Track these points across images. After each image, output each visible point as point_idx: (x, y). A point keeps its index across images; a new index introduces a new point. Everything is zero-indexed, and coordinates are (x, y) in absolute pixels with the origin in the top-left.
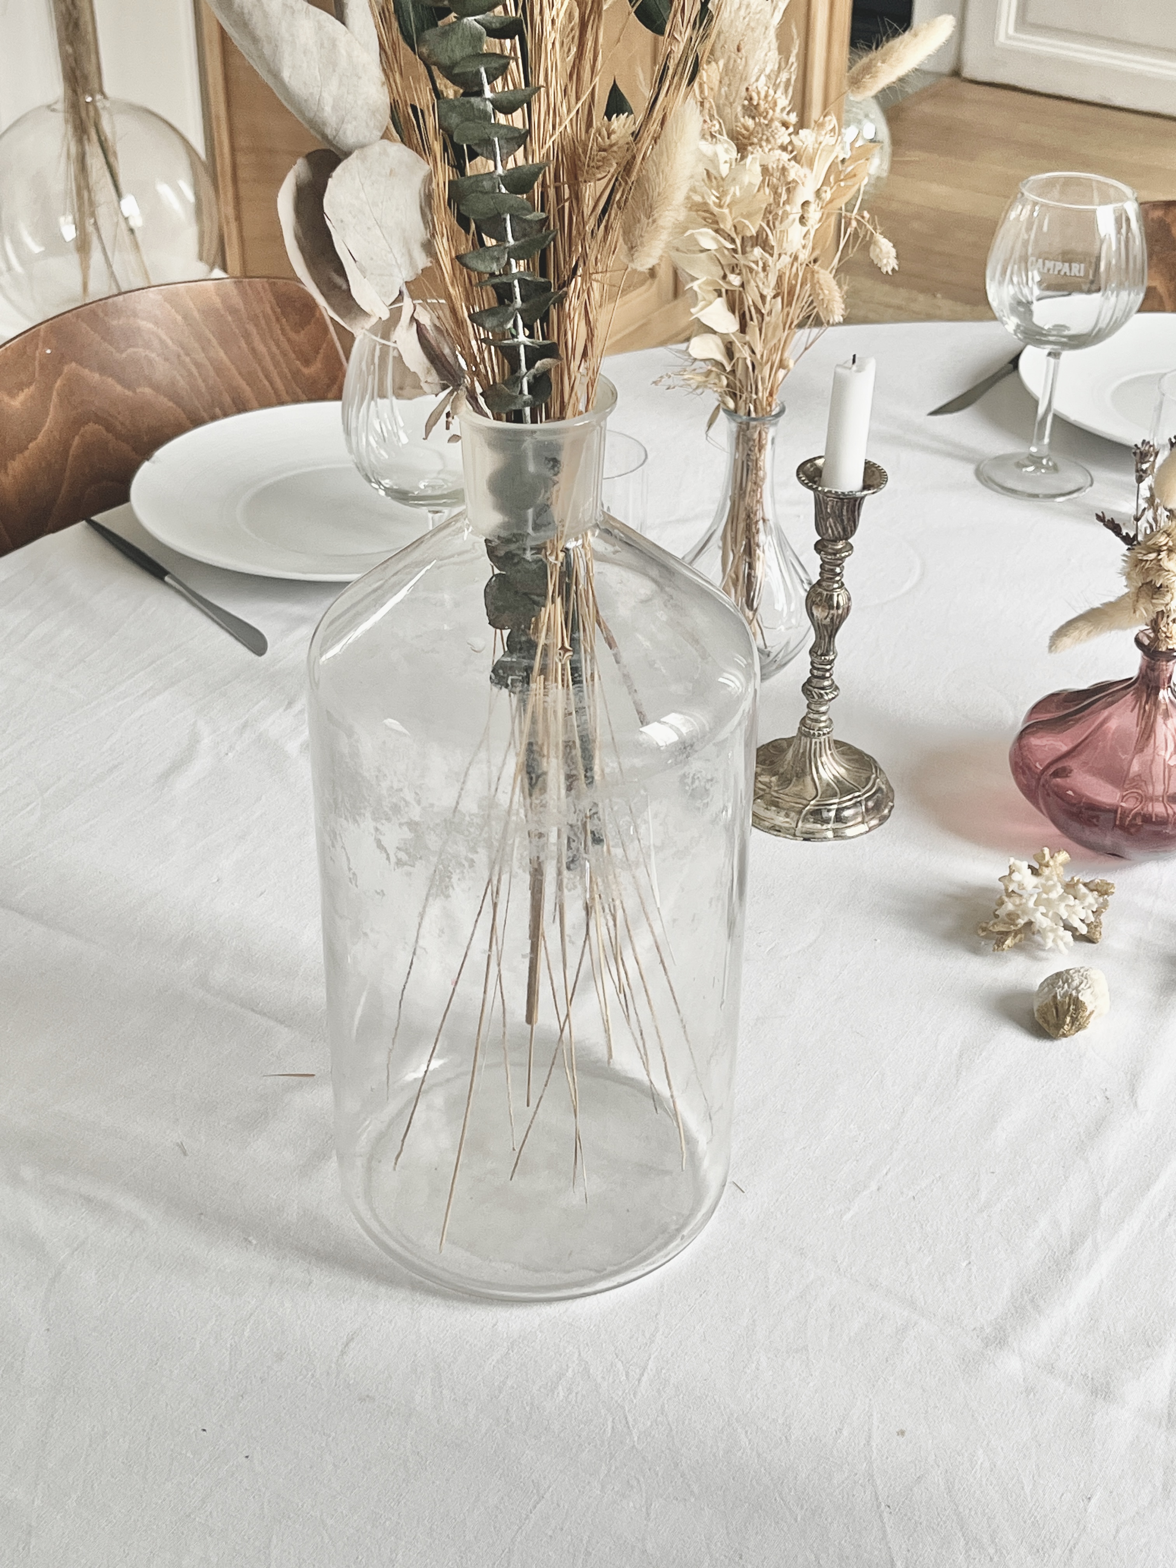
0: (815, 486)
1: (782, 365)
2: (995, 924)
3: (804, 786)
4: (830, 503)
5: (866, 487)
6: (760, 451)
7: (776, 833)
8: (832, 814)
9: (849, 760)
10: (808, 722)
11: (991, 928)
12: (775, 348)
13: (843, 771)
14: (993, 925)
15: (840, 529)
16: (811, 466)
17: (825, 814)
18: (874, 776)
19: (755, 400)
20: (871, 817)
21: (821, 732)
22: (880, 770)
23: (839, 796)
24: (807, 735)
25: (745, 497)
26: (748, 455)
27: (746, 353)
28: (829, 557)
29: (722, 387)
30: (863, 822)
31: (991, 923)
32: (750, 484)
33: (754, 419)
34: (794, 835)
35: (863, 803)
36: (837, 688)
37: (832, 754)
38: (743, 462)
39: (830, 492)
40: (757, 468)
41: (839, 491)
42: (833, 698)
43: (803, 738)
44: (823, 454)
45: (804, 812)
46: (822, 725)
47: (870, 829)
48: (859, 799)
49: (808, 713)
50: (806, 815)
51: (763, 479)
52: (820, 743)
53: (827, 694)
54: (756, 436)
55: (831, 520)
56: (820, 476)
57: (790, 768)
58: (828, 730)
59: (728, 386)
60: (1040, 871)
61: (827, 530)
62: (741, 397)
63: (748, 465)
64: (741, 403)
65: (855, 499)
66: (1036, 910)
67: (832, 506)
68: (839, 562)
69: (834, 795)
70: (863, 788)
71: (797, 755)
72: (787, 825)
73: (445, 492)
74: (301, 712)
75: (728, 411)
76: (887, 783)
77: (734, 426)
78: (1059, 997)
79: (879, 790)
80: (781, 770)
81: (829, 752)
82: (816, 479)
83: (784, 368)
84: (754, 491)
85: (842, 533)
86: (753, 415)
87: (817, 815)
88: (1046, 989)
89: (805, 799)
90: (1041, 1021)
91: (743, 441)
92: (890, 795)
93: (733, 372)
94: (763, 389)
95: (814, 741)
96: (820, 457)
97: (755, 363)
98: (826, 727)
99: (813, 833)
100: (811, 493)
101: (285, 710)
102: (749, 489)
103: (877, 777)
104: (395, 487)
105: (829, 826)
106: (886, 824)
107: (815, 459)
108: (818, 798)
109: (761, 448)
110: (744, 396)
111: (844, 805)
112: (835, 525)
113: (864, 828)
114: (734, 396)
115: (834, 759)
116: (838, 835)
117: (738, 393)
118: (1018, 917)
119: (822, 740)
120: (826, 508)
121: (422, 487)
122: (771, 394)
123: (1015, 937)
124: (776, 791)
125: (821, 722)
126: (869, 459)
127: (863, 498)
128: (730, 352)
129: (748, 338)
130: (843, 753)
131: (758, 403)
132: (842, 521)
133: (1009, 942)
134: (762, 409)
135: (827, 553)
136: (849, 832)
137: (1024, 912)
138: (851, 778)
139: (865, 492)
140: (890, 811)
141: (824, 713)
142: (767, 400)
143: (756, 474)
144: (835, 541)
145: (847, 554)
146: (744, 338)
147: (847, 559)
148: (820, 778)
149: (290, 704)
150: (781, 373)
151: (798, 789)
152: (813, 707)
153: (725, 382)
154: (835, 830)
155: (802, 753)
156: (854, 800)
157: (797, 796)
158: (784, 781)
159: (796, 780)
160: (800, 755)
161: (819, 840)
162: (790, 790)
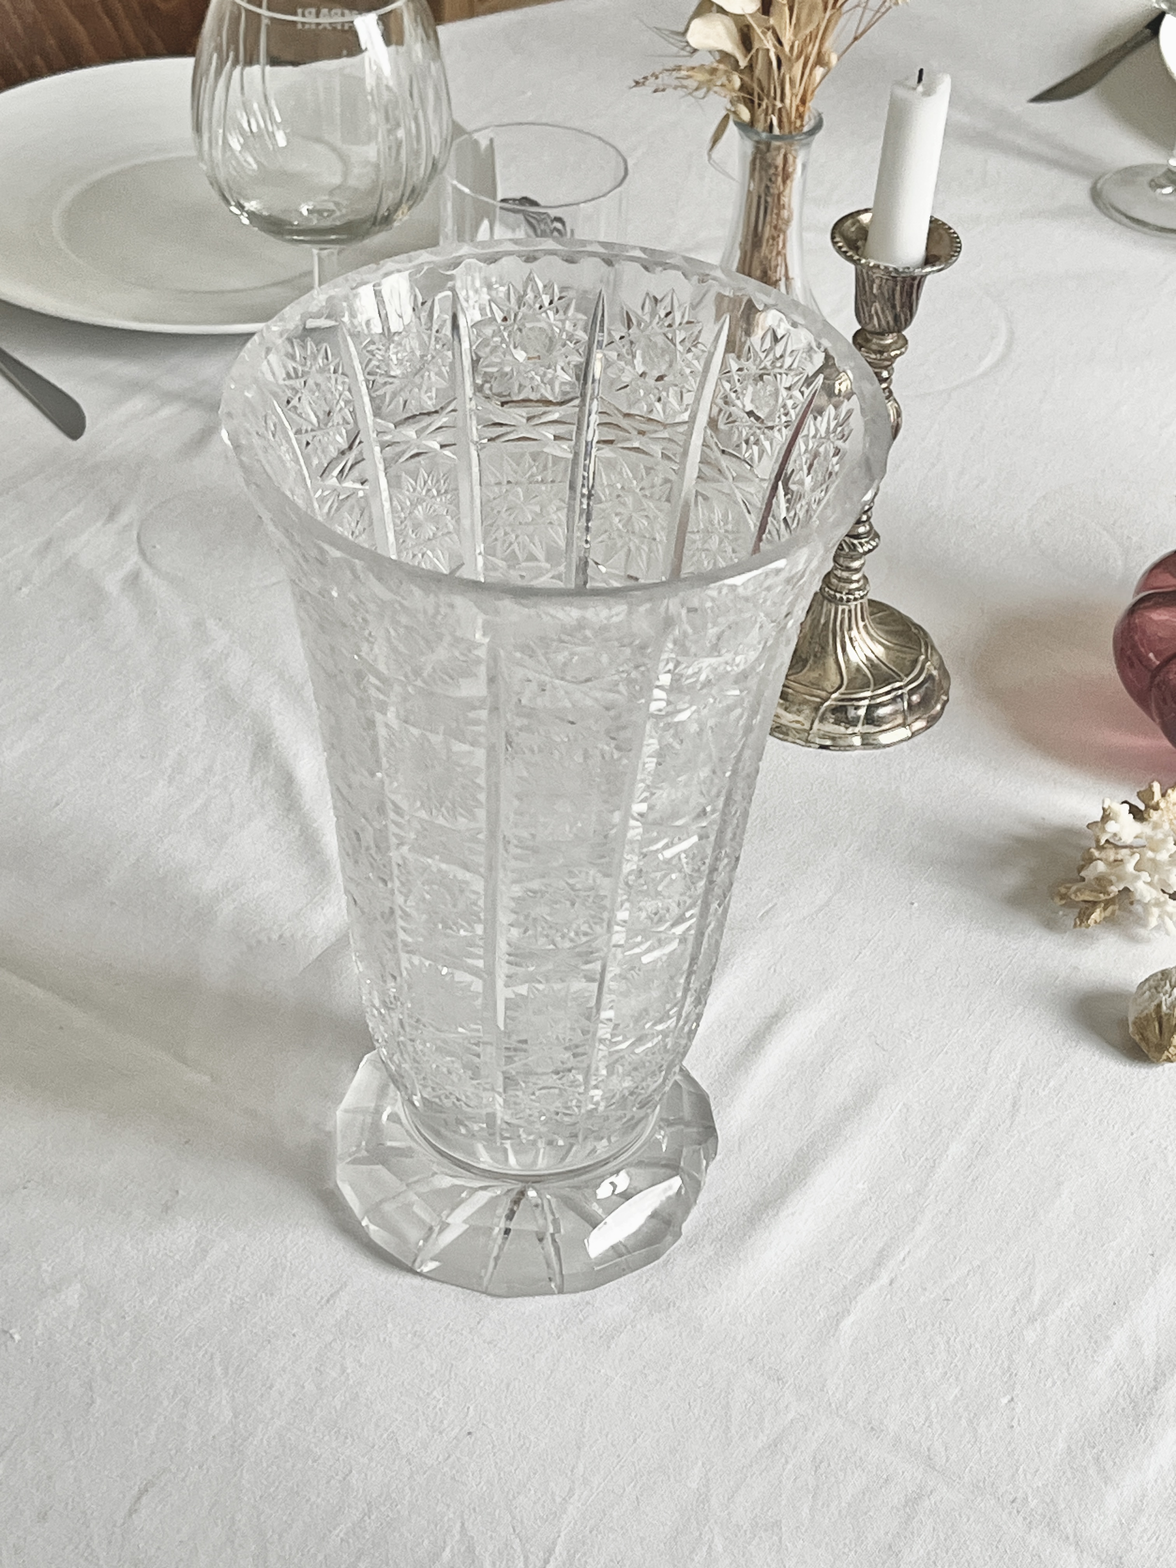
0: (856, 257)
1: (820, 60)
2: (1079, 890)
3: (825, 670)
4: (877, 281)
5: (930, 260)
6: (784, 182)
7: (781, 736)
8: (862, 712)
9: (887, 632)
10: (834, 581)
11: (1073, 897)
12: (812, 37)
13: (880, 651)
14: (1075, 893)
15: (890, 318)
16: (853, 224)
17: (852, 713)
18: (923, 657)
19: (780, 109)
20: (915, 717)
21: (851, 597)
22: (933, 648)
23: (872, 687)
24: (832, 600)
25: (761, 246)
26: (767, 187)
27: (769, 43)
28: (873, 356)
29: (733, 90)
30: (903, 725)
31: (1074, 888)
32: (767, 228)
33: (777, 138)
34: (808, 741)
35: (906, 697)
36: (877, 536)
37: (865, 626)
38: (759, 197)
39: (877, 267)
40: (780, 206)
41: (891, 266)
42: (870, 551)
43: (826, 602)
44: (870, 205)
45: (823, 709)
46: (854, 586)
47: (914, 734)
48: (900, 692)
49: (835, 568)
50: (824, 714)
51: (788, 222)
52: (850, 611)
53: (862, 545)
54: (779, 161)
55: (877, 304)
56: (866, 239)
57: (806, 644)
58: (862, 593)
59: (742, 88)
60: (1146, 816)
61: (871, 317)
62: (760, 105)
63: (766, 202)
64: (760, 113)
65: (914, 278)
66: (1137, 878)
67: (880, 287)
68: (888, 363)
69: (865, 686)
70: (907, 676)
71: (817, 626)
72: (798, 726)
73: (338, 223)
74: (127, 527)
75: (740, 124)
76: (941, 667)
77: (749, 147)
78: (1164, 1008)
79: (930, 677)
81: (861, 624)
82: (860, 243)
83: (822, 65)
84: (773, 238)
85: (892, 323)
86: (776, 131)
87: (840, 713)
88: (1147, 994)
89: (823, 690)
90: (1137, 1038)
91: (761, 168)
92: (945, 685)
93: (751, 67)
94: (792, 94)
95: (840, 608)
96: (866, 211)
97: (782, 58)
98: (858, 589)
99: (833, 738)
100: (852, 267)
101: (104, 525)
102: (767, 235)
103: (927, 660)
104: (265, 213)
105: (856, 730)
106: (936, 727)
107: (859, 212)
108: (842, 690)
109: (786, 177)
110: (764, 106)
111: (879, 700)
112: (883, 312)
113: (904, 733)
114: (750, 104)
115: (868, 633)
116: (867, 742)
117: (756, 101)
118: (1111, 883)
119: (853, 607)
120: (871, 288)
121: (305, 213)
122: (803, 101)
123: (1105, 909)
125: (852, 582)
126: (936, 216)
127: (924, 277)
128: (746, 38)
129: (772, 21)
130: (881, 622)
131: (784, 114)
132: (894, 307)
133: (1096, 915)
134: (790, 123)
135: (870, 351)
136: (884, 739)
137: (1120, 879)
138: (890, 661)
139: (928, 269)
140: (943, 708)
141: (857, 570)
142: (797, 109)
143: (778, 215)
144: (882, 334)
145: (898, 352)
146: (768, 20)
147: (898, 359)
148: (848, 661)
149: (112, 517)
150: (819, 71)
151: (814, 675)
152: (841, 561)
153: (737, 83)
154: (864, 736)
155: (824, 624)
156: (894, 693)
157: (813, 685)
158: (797, 662)
159: (814, 661)
160: (821, 626)
161: (842, 748)
162: (804, 675)
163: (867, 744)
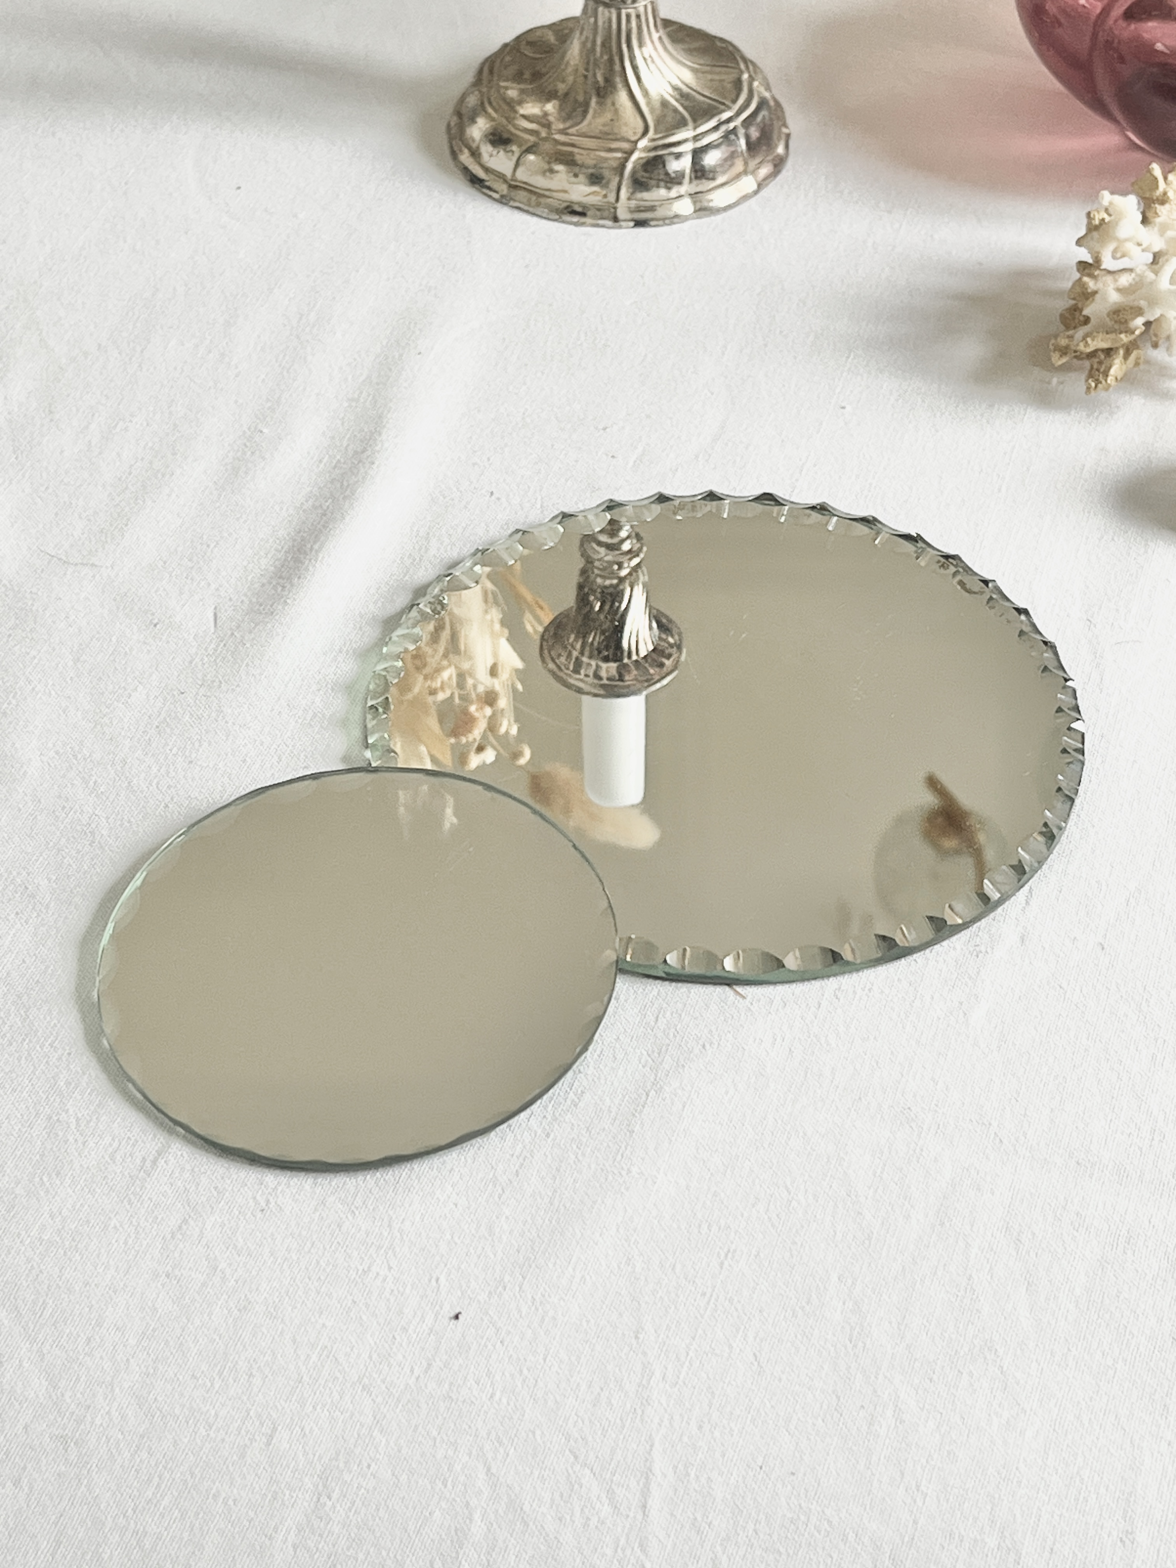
2: (1084, 335)
3: (616, 111)
7: (575, 219)
8: (684, 164)
9: (689, 51)
11: (1081, 346)
13: (687, 76)
14: (1079, 340)
17: (672, 166)
18: (746, 77)
20: (758, 160)
22: (750, 62)
23: (690, 124)
30: (745, 172)
31: (1076, 335)
34: (616, 219)
37: (664, 46)
43: (597, 16)
45: (629, 166)
47: (760, 186)
50: (633, 172)
52: (638, 16)
57: (581, 80)
60: (1148, 215)
66: (1172, 294)
72: (597, 200)
76: (773, 89)
79: (763, 102)
80: (562, 87)
81: (655, 36)
87: (654, 169)
89: (625, 140)
92: (781, 115)
95: (624, 12)
99: (652, 209)
103: (751, 79)
105: (683, 190)
108: (650, 135)
113: (748, 184)
115: (665, 49)
116: (701, 207)
118: (1132, 314)
119: (641, 10)
123: (1127, 357)
124: (563, 132)
133: (1116, 369)
136: (721, 198)
138: (704, 85)
140: (786, 147)
154: (694, 196)
155: (603, 44)
156: (723, 128)
157: (608, 135)
158: (574, 110)
159: (597, 103)
160: (598, 49)
161: (667, 221)
162: (590, 124)
163: (700, 210)
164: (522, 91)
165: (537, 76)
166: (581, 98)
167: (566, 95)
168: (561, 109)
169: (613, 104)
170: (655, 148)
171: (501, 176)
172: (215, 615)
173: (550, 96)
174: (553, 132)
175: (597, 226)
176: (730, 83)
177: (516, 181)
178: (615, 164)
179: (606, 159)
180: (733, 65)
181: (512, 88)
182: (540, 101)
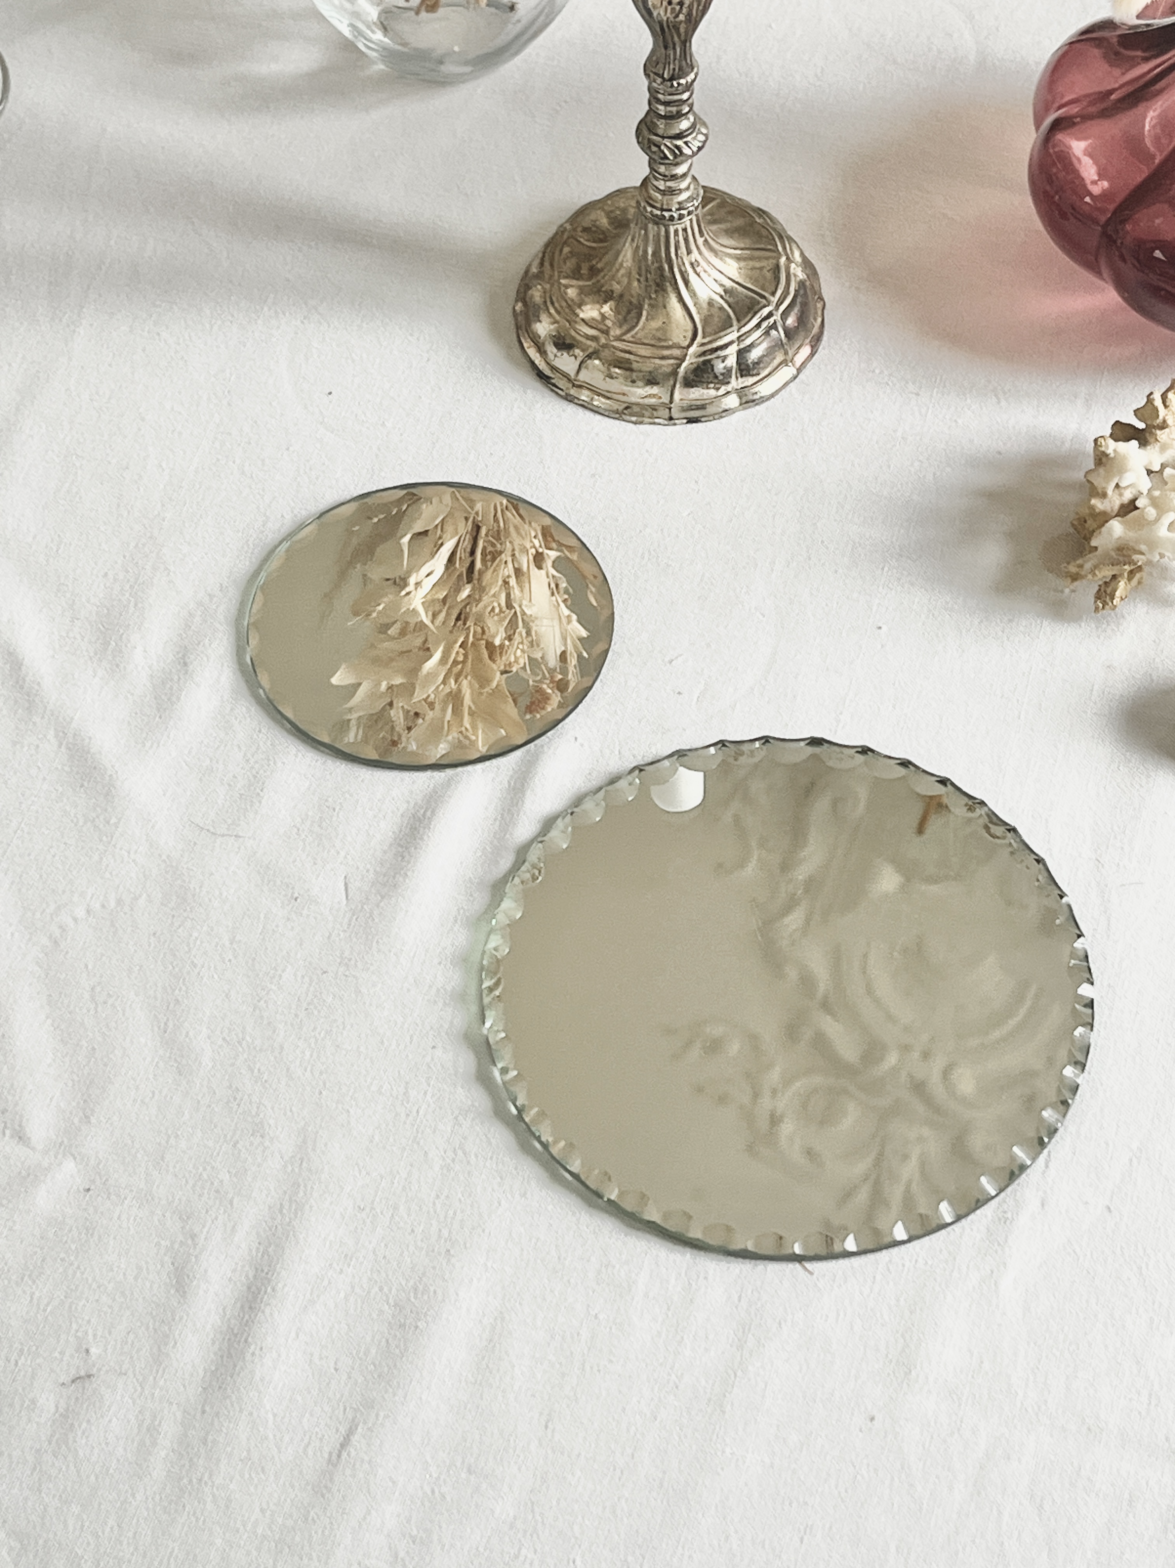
2: (1095, 567)
3: (668, 316)
7: (634, 419)
8: (732, 361)
10: (656, 196)
13: (733, 269)
18: (783, 260)
20: (796, 345)
21: (685, 212)
22: (790, 239)
23: (735, 324)
24: (659, 220)
30: (784, 363)
34: (671, 419)
35: (779, 325)
36: (704, 125)
37: (707, 243)
42: (699, 148)
43: (650, 226)
45: (682, 370)
46: (683, 196)
47: (799, 370)
49: (651, 175)
52: (684, 229)
53: (688, 144)
57: (634, 282)
58: (696, 203)
60: (1151, 437)
69: (726, 325)
70: (773, 294)
71: (644, 258)
72: (653, 401)
76: (805, 261)
79: (800, 285)
80: (617, 288)
87: (704, 371)
89: (674, 345)
92: (816, 287)
95: (672, 230)
98: (691, 198)
99: (703, 407)
103: (789, 262)
105: (729, 388)
106: (822, 351)
108: (699, 339)
111: (748, 342)
124: (620, 338)
125: (681, 192)
130: (714, 220)
133: (1121, 591)
137: (1148, 545)
138: (745, 277)
140: (822, 321)
148: (693, 294)
151: (655, 324)
152: (662, 170)
154: (741, 392)
155: (654, 254)
156: (765, 325)
157: (660, 341)
158: (629, 312)
159: (650, 305)
160: (650, 257)
161: (716, 417)
162: (643, 328)
163: (747, 402)
164: (582, 290)
165: (594, 271)
166: (634, 301)
167: (621, 296)
168: (617, 311)
169: (665, 307)
170: (704, 353)
171: (566, 376)
172: (346, 885)
173: (608, 296)
174: (612, 338)
175: (654, 423)
176: (768, 271)
177: (578, 381)
178: (668, 370)
179: (661, 366)
180: (769, 247)
181: (572, 286)
182: (598, 302)
